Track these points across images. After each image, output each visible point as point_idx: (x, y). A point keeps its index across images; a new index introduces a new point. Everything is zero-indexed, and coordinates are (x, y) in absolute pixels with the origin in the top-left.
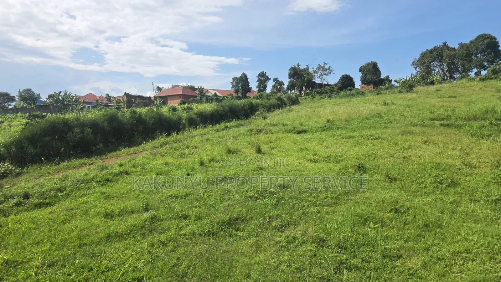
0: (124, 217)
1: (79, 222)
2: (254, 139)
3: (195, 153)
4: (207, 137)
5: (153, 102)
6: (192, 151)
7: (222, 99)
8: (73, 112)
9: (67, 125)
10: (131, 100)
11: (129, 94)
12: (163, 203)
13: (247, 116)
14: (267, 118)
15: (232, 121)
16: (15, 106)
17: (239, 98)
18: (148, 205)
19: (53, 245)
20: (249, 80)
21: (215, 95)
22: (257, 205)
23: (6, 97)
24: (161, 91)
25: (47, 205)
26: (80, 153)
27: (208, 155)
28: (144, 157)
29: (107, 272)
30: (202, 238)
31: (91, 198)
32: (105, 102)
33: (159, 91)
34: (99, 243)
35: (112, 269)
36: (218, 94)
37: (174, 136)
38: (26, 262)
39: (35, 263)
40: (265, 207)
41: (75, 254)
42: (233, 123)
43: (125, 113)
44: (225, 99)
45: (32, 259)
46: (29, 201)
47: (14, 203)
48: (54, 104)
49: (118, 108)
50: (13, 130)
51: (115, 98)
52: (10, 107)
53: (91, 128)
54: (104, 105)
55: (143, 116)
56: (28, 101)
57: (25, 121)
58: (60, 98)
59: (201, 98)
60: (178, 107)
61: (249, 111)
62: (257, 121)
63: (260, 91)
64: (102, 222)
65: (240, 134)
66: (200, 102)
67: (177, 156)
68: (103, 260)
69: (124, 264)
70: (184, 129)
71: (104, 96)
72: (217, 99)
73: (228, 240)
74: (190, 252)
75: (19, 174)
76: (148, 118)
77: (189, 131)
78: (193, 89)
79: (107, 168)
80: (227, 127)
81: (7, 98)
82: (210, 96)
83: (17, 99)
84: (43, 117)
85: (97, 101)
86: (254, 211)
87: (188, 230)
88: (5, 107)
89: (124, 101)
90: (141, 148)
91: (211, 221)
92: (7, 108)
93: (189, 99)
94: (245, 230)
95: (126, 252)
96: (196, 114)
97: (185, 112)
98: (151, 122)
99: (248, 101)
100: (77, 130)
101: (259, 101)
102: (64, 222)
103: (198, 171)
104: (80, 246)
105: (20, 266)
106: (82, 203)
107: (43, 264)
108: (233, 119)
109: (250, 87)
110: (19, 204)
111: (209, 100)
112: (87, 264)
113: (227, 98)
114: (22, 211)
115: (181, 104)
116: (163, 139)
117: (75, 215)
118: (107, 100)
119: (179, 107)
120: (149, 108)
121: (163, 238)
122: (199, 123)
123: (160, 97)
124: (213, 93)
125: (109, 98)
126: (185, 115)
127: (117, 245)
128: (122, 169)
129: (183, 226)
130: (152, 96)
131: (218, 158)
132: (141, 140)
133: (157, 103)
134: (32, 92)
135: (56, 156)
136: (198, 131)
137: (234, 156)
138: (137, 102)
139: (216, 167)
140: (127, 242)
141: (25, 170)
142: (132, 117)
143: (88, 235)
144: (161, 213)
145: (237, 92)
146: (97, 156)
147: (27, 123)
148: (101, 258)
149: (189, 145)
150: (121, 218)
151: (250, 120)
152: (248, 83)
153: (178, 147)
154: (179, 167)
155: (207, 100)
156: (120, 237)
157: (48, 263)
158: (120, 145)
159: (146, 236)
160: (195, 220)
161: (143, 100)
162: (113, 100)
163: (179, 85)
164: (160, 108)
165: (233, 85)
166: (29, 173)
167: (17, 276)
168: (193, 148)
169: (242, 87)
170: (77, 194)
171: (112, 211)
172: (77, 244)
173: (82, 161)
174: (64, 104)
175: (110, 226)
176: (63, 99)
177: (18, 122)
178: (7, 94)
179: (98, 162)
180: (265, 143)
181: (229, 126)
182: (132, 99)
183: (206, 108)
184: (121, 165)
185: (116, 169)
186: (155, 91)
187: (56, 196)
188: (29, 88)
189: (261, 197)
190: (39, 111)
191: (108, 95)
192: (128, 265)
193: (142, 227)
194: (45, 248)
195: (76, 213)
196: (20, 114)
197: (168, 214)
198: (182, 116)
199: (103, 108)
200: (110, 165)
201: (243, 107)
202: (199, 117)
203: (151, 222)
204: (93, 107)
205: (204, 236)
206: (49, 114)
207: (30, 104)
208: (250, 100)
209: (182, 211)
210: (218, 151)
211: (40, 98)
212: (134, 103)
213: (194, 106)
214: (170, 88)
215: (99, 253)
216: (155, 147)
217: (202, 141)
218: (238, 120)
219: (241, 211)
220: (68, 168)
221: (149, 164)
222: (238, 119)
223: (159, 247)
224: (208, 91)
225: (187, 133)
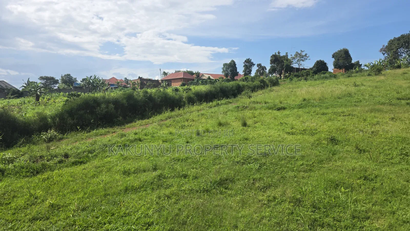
0: (137, 174)
1: (105, 177)
2: (240, 114)
3: (192, 125)
4: (202, 112)
5: (160, 84)
6: (190, 123)
7: (214, 82)
8: (100, 92)
9: (96, 102)
10: (143, 82)
11: (142, 78)
12: (168, 164)
13: (235, 95)
14: (251, 97)
15: (223, 99)
16: (58, 87)
17: (228, 81)
18: (156, 166)
19: (85, 194)
20: (237, 66)
21: (209, 78)
22: (243, 169)
23: (52, 80)
24: (166, 75)
25: (81, 163)
26: (105, 124)
27: (203, 127)
28: (154, 128)
29: (125, 217)
30: (198, 194)
31: (113, 159)
32: (124, 84)
33: (165, 75)
34: (119, 194)
35: (129, 214)
36: (211, 78)
37: (177, 112)
38: (66, 206)
39: (72, 207)
40: (250, 171)
41: (101, 202)
42: (224, 101)
43: (139, 93)
44: (217, 82)
45: (70, 204)
46: (68, 160)
47: (58, 161)
48: (86, 86)
49: (134, 89)
50: (57, 106)
51: (131, 81)
52: (55, 88)
53: (114, 104)
54: (123, 87)
55: (153, 95)
56: (68, 84)
57: (66, 98)
58: (91, 81)
59: (198, 81)
60: (179, 88)
61: (236, 91)
62: (243, 100)
63: (245, 75)
64: (122, 178)
65: (229, 110)
66: (197, 84)
67: (178, 128)
68: (122, 207)
69: (138, 211)
70: (184, 105)
71: (124, 79)
72: (211, 81)
73: (219, 196)
74: (189, 205)
75: (61, 139)
76: (156, 97)
77: (188, 107)
78: (191, 73)
79: (125, 135)
80: (218, 105)
81: (53, 81)
82: (205, 79)
83: (60, 81)
84: (79, 96)
85: (118, 83)
86: (240, 174)
87: (186, 187)
88: (51, 87)
89: (138, 83)
90: (150, 120)
91: (205, 180)
92: (53, 88)
93: (188, 81)
94: (233, 189)
95: (139, 202)
96: (194, 94)
97: (185, 92)
98: (159, 100)
99: (236, 83)
100: (103, 106)
101: (245, 83)
102: (93, 176)
103: (195, 140)
104: (105, 196)
105: (61, 209)
106: (107, 163)
107: (78, 208)
108: (223, 98)
109: (237, 71)
110: (61, 162)
111: (204, 82)
112: (110, 210)
113: (219, 81)
114: (63, 167)
115: (182, 86)
116: (167, 114)
117: (101, 171)
118: (125, 83)
119: (181, 88)
120: (157, 89)
121: (168, 192)
122: (196, 101)
123: (166, 80)
124: (207, 77)
125: (127, 81)
126: (185, 95)
127: (133, 196)
128: (137, 137)
129: (183, 184)
130: (159, 79)
131: (211, 129)
132: (151, 114)
133: (163, 84)
134: (71, 77)
135: (87, 126)
136: (195, 108)
137: (224, 128)
138: (148, 84)
139: (209, 137)
140: (140, 194)
141: (65, 136)
142: (144, 96)
143: (111, 187)
144: (166, 172)
145: (226, 75)
146: (118, 126)
147: (67, 100)
148: (120, 206)
149: (188, 118)
150: (136, 175)
151: (237, 99)
152: (236, 68)
153: (179, 120)
154: (180, 136)
155: (202, 82)
156: (135, 190)
157: (81, 207)
158: (135, 118)
159: (155, 190)
160: (192, 179)
161: (153, 82)
162: (130, 83)
163: (181, 70)
164: (165, 89)
165: (224, 70)
166: (69, 138)
167: (59, 216)
168: (191, 121)
169: (231, 71)
170: (103, 155)
171: (129, 170)
172: (103, 194)
173: (107, 130)
174: (94, 86)
175: (128, 181)
176: (93, 82)
177: (61, 99)
178: (52, 78)
179: (119, 130)
180: (250, 118)
181: (220, 103)
182: (145, 82)
183: (201, 89)
184: (136, 134)
185: (132, 137)
186: (162, 75)
187: (87, 156)
188: (69, 74)
189: (246, 162)
190: (75, 91)
191: (126, 78)
192: (141, 212)
193: (152, 183)
194: (80, 196)
195: (102, 170)
196: (62, 93)
197: (172, 173)
198: (183, 95)
199: (122, 89)
200: (128, 133)
201: (232, 88)
202: (196, 96)
203: (158, 179)
204: (115, 88)
205: (200, 193)
206: (83, 93)
207: (69, 86)
208: (237, 82)
209: (183, 171)
210: (211, 124)
211: (77, 81)
212: (146, 85)
213: (192, 87)
214: (173, 73)
215: (119, 202)
216: (162, 120)
217: (199, 115)
218: (227, 99)
219: (230, 173)
220: (96, 135)
221: (157, 133)
222: (227, 97)
223: (165, 199)
224: (203, 75)
225: (186, 109)
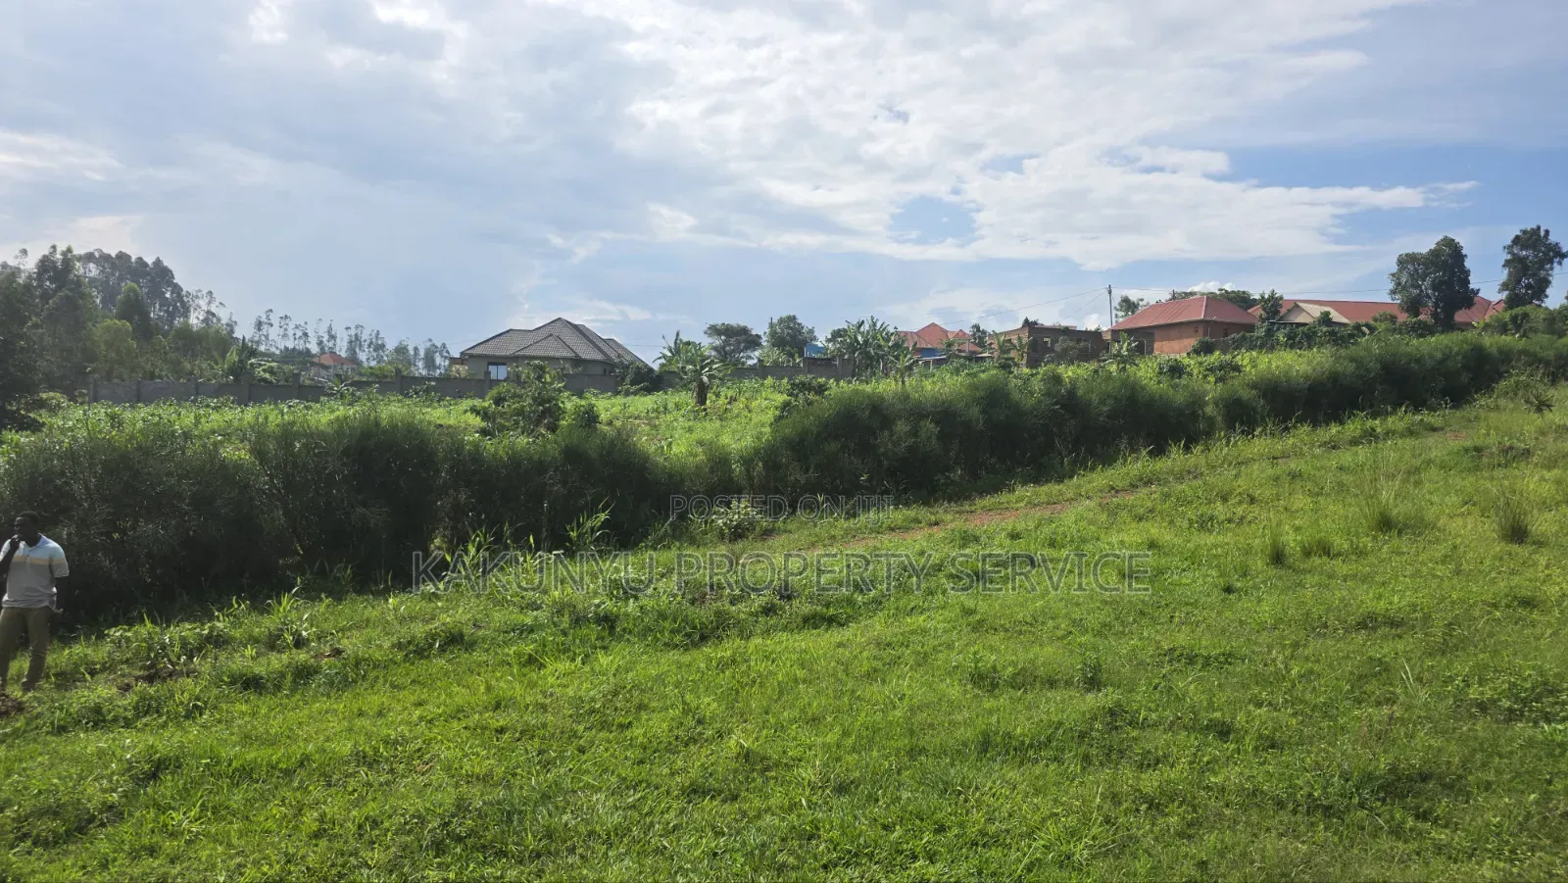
0: (1025, 692)
1: (907, 684)
2: (1492, 484)
3: (1249, 518)
4: (1293, 465)
5: (1107, 347)
6: (1240, 511)
7: (1351, 336)
8: (887, 375)
9: (879, 413)
10: (1041, 341)
11: (1035, 323)
12: (1146, 670)
13: (1458, 396)
14: (1549, 406)
15: (1394, 412)
16: (759, 360)
17: (1422, 330)
18: (1097, 669)
19: (846, 734)
20: (1468, 264)
21: (1325, 319)
22: (1511, 740)
23: (743, 337)
24: (1133, 312)
25: (831, 621)
26: (905, 491)
27: (1297, 529)
28: (1082, 518)
29: (984, 846)
30: (1285, 816)
31: (934, 621)
32: (968, 347)
33: (1127, 311)
34: (959, 754)
35: (996, 841)
36: (1336, 316)
37: (1176, 458)
38: (786, 765)
39: (807, 773)
40: (1550, 755)
41: (899, 773)
42: (1398, 421)
43: (1029, 382)
44: (1364, 334)
45: (800, 760)
46: (791, 606)
47: (760, 606)
48: (844, 354)
49: (1006, 367)
50: (755, 420)
51: (996, 335)
52: (750, 362)
53: (937, 423)
54: (965, 358)
55: (1080, 392)
56: (788, 348)
57: (781, 398)
58: (860, 338)
59: (1270, 333)
60: (1186, 361)
61: (1465, 378)
62: (1504, 417)
63: (1513, 302)
64: (968, 696)
65: (1429, 462)
66: (1268, 344)
67: (1185, 524)
68: (973, 807)
69: (1030, 835)
70: (1209, 434)
71: (968, 331)
72: (1333, 333)
73: (1385, 843)
74: (1244, 855)
75: (767, 533)
76: (1095, 398)
77: (1228, 442)
78: (1242, 300)
79: (976, 539)
80: (1370, 435)
81: (745, 341)
82: (1304, 325)
83: (764, 341)
84: (820, 390)
85: (950, 345)
86: (1497, 760)
87: (1230, 776)
88: (738, 360)
89: (1021, 344)
90: (1067, 488)
91: (1317, 763)
92: (743, 364)
93: (1226, 335)
94: (1456, 824)
95: (1035, 801)
96: (1254, 386)
97: (1212, 379)
98: (1106, 409)
99: (1465, 341)
100: (901, 427)
101: (1509, 338)
102: (871, 675)
103: (1264, 582)
104: (914, 752)
105: (773, 774)
106: (912, 632)
107: (825, 780)
108: (1397, 405)
109: (1471, 286)
110: (769, 610)
111: (1302, 337)
112: (930, 807)
113: (1372, 329)
114: (775, 628)
115: (1197, 352)
116: (1139, 464)
117: (895, 662)
118: (974, 343)
119: (1192, 362)
120: (1092, 366)
121: (1150, 781)
122: (1263, 418)
123: (1130, 332)
124: (1317, 314)
125: (979, 335)
126: (1212, 390)
127: (1013, 775)
128: (1019, 547)
129: (1214, 760)
130: (1104, 329)
131: (1339, 542)
132: (1074, 463)
133: (1121, 348)
134: (799, 324)
135: (849, 495)
136: (1260, 445)
137: (1404, 543)
138: (1058, 348)
139: (1331, 576)
140: (1038, 770)
141: (780, 524)
142: (1048, 394)
143: (931, 726)
144: (1140, 700)
145: (1413, 306)
146: (949, 502)
147: (786, 405)
148: (966, 801)
149: (1226, 488)
150: (1020, 693)
151: (1467, 412)
152: (1467, 273)
153: (1189, 493)
154: (1193, 559)
155: (1290, 337)
156: (1019, 751)
157: (835, 779)
158: (1010, 474)
159: (1094, 765)
160: (1256, 748)
161: (1079, 341)
162: (991, 344)
163: (1196, 289)
164: (1128, 366)
165: (1399, 284)
166: (790, 532)
167: (767, 798)
168: (1240, 503)
169: (1434, 287)
170: (901, 603)
171: (994, 668)
172: (905, 746)
173: (911, 513)
174: (867, 355)
175: (990, 712)
176: (866, 342)
177: (766, 399)
178: (744, 331)
179: (952, 519)
180: (1545, 506)
181: (1379, 430)
182: (1046, 340)
183: (1290, 366)
184: (1014, 536)
185: (1001, 547)
186: (1114, 312)
187: (850, 602)
188: (792, 314)
189: (1530, 711)
190: (809, 372)
191: (977, 327)
192: (1042, 842)
193: (1082, 736)
194: (828, 739)
195: (899, 658)
196: (769, 381)
197: (1164, 710)
198: (1205, 393)
199: (963, 366)
200: (985, 532)
201: (1443, 361)
202: (1264, 396)
203: (1108, 724)
204: (939, 363)
205: (1295, 812)
206: (832, 381)
207: (792, 356)
208: (1470, 335)
209: (1211, 707)
210: (1337, 519)
211: (815, 339)
212: (1051, 350)
213: (1244, 358)
214: (1163, 301)
215: (961, 785)
216: (1113, 488)
217: (1277, 479)
218: (1417, 411)
219: (1440, 750)
220: (877, 530)
221: (1098, 539)
222: (1418, 405)
223: (1138, 810)
224: (1298, 306)
225: (1220, 450)
